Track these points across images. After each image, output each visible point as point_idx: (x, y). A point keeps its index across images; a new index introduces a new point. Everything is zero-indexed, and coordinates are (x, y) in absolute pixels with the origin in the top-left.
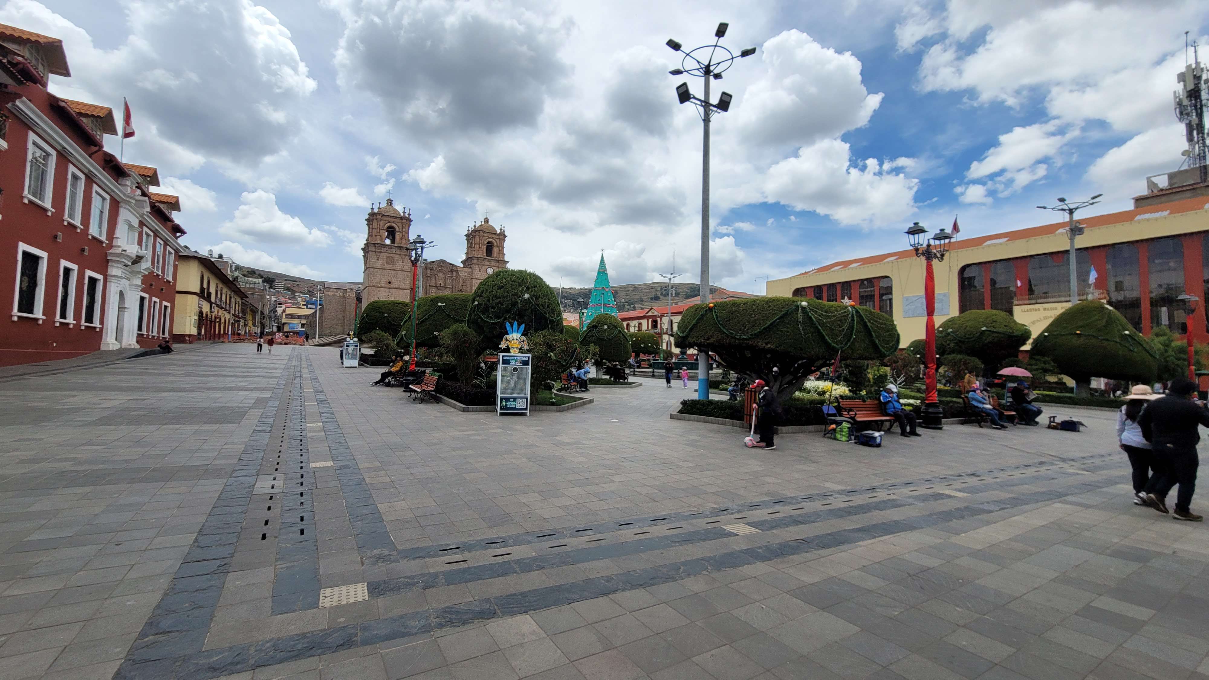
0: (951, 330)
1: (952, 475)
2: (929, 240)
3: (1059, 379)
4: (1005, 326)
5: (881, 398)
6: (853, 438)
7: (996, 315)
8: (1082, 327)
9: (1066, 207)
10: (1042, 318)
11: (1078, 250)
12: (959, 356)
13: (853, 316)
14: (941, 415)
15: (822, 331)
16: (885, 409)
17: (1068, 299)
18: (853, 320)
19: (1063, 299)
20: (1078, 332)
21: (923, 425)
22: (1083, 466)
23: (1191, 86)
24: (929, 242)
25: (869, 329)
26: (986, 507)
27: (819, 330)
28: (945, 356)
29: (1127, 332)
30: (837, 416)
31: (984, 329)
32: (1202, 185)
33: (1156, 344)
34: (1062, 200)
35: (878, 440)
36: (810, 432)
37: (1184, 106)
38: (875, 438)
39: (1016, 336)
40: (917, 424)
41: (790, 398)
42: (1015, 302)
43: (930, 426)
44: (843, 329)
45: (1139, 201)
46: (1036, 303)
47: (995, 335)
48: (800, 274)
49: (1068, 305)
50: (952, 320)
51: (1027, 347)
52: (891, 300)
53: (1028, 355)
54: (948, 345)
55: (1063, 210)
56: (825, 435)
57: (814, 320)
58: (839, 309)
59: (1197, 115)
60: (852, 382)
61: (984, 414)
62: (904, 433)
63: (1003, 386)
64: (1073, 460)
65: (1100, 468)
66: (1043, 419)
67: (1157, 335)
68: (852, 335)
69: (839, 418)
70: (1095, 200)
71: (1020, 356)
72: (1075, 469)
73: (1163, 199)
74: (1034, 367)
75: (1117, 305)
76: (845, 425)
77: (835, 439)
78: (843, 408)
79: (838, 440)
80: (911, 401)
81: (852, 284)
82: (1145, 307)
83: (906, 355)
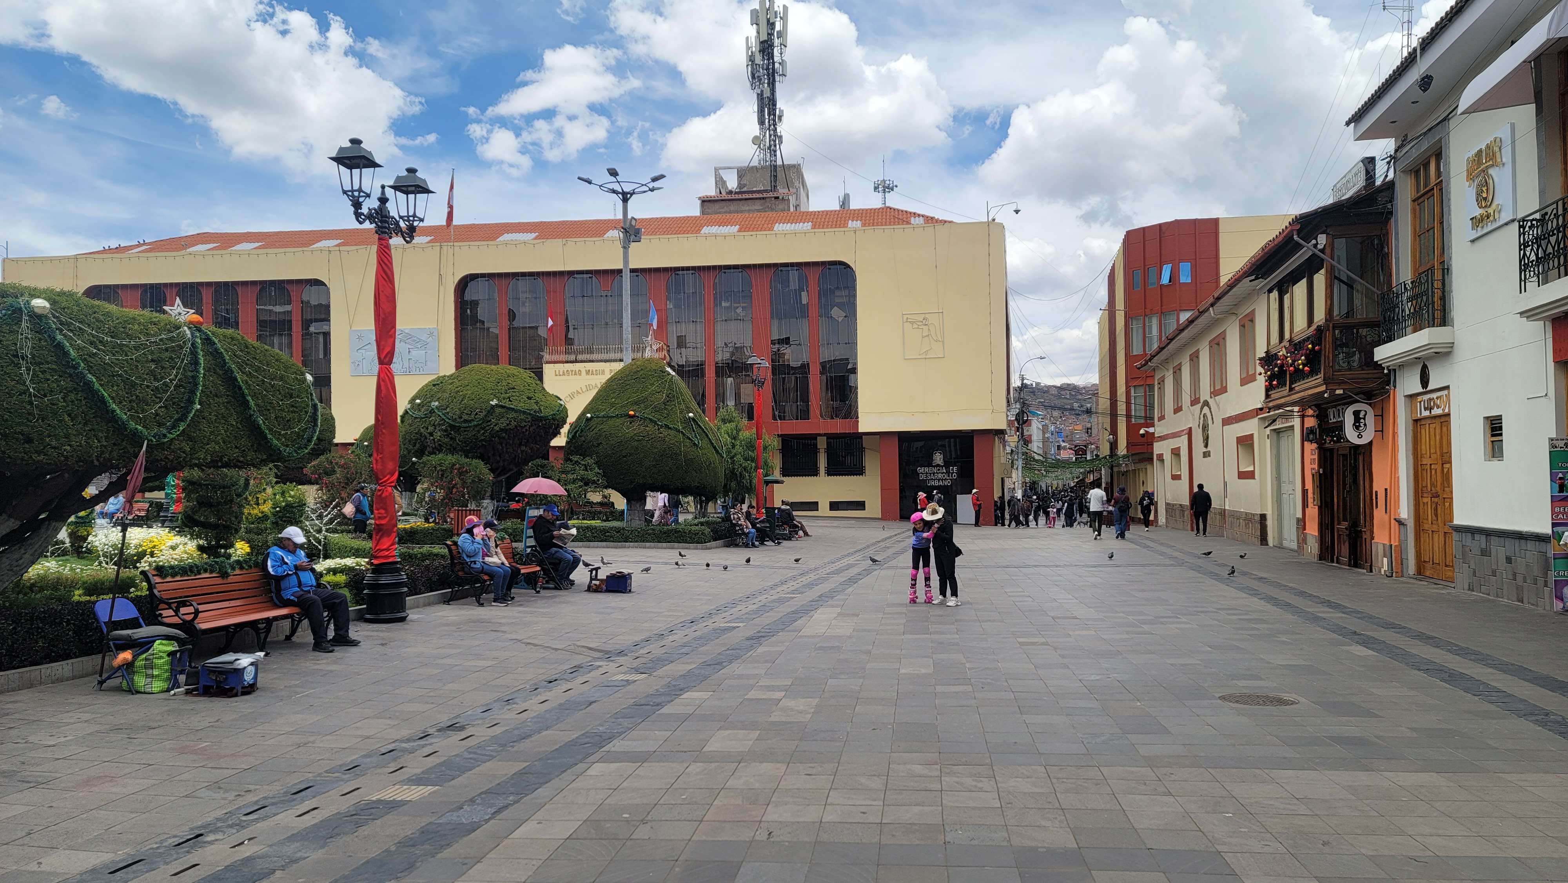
0: (437, 403)
1: (408, 740)
2: (383, 187)
3: (605, 497)
4: (529, 398)
5: (269, 563)
6: (182, 678)
7: (514, 376)
8: (636, 403)
9: (617, 188)
10: (584, 389)
11: (633, 271)
12: (450, 458)
13: (194, 352)
14: (406, 589)
15: (97, 386)
16: (279, 590)
17: (618, 356)
18: (196, 363)
19: (612, 356)
20: (632, 413)
21: (368, 616)
22: (636, 664)
23: (764, 37)
24: (383, 193)
25: (240, 388)
26: (466, 816)
27: (88, 385)
28: (425, 458)
29: (691, 415)
30: (140, 626)
31: (494, 402)
32: (771, 194)
33: (722, 434)
34: (613, 173)
35: (248, 677)
36: (60, 680)
37: (756, 65)
38: (240, 672)
39: (546, 418)
40: (352, 616)
41: (17, 584)
42: (547, 357)
43: (382, 616)
44: (165, 384)
45: (706, 202)
46: (576, 361)
47: (512, 415)
48: (104, 251)
49: (618, 366)
50: (438, 384)
51: (560, 441)
52: (327, 335)
53: (561, 455)
54: (431, 434)
55: (614, 191)
56: (101, 683)
57: (73, 353)
58: (153, 329)
59: (769, 84)
60: (204, 525)
61: (486, 577)
62: (320, 645)
63: (520, 514)
64: (621, 653)
65: (660, 662)
66: (580, 575)
67: (724, 421)
68: (191, 402)
69: (145, 631)
70: (656, 184)
71: (552, 455)
72: (625, 673)
73: (733, 207)
74: (570, 476)
75: (680, 370)
76: (161, 647)
77: (132, 690)
78: (162, 601)
79: (138, 692)
80: (350, 562)
81: (239, 290)
82: (710, 373)
83: (352, 457)
